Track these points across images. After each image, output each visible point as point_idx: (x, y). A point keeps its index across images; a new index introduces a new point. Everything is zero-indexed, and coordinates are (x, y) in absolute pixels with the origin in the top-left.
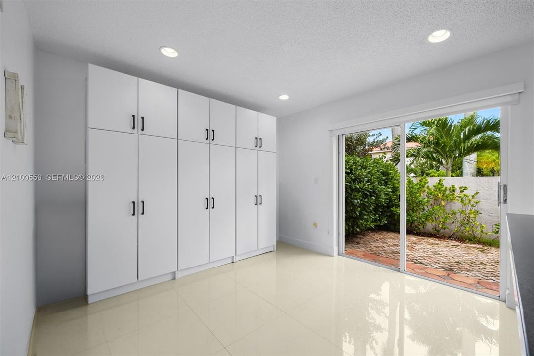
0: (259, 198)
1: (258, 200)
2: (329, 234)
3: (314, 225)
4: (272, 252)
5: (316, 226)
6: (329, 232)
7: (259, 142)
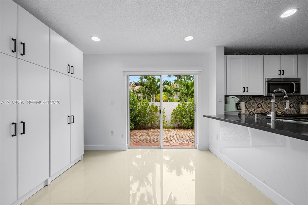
0: (72, 118)
1: (71, 120)
2: (123, 137)
3: (112, 133)
4: (80, 161)
5: (113, 134)
6: (123, 136)
7: (71, 69)
